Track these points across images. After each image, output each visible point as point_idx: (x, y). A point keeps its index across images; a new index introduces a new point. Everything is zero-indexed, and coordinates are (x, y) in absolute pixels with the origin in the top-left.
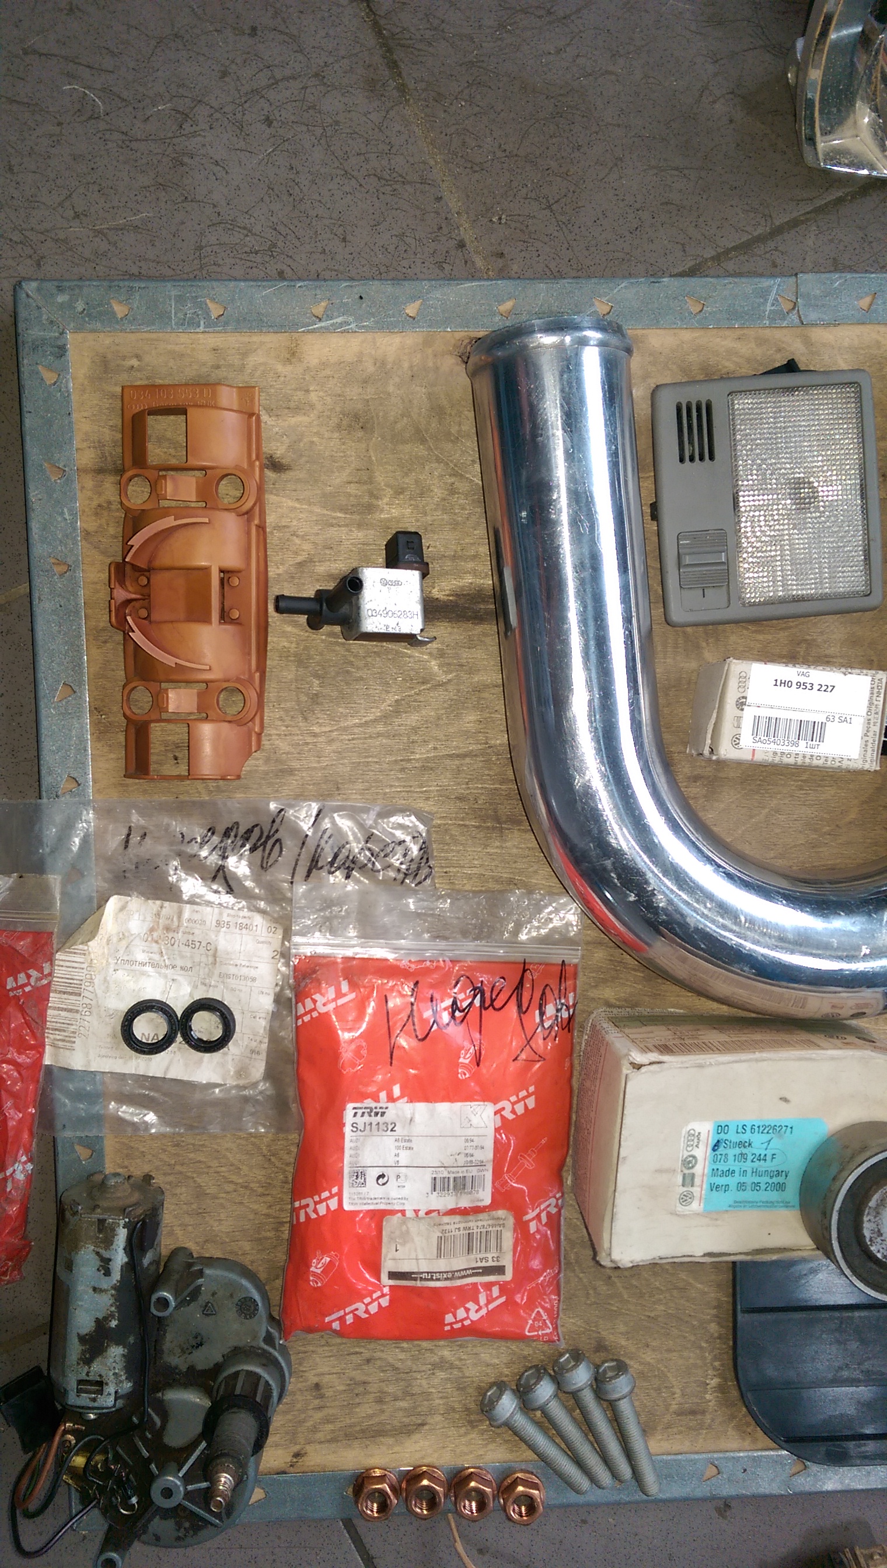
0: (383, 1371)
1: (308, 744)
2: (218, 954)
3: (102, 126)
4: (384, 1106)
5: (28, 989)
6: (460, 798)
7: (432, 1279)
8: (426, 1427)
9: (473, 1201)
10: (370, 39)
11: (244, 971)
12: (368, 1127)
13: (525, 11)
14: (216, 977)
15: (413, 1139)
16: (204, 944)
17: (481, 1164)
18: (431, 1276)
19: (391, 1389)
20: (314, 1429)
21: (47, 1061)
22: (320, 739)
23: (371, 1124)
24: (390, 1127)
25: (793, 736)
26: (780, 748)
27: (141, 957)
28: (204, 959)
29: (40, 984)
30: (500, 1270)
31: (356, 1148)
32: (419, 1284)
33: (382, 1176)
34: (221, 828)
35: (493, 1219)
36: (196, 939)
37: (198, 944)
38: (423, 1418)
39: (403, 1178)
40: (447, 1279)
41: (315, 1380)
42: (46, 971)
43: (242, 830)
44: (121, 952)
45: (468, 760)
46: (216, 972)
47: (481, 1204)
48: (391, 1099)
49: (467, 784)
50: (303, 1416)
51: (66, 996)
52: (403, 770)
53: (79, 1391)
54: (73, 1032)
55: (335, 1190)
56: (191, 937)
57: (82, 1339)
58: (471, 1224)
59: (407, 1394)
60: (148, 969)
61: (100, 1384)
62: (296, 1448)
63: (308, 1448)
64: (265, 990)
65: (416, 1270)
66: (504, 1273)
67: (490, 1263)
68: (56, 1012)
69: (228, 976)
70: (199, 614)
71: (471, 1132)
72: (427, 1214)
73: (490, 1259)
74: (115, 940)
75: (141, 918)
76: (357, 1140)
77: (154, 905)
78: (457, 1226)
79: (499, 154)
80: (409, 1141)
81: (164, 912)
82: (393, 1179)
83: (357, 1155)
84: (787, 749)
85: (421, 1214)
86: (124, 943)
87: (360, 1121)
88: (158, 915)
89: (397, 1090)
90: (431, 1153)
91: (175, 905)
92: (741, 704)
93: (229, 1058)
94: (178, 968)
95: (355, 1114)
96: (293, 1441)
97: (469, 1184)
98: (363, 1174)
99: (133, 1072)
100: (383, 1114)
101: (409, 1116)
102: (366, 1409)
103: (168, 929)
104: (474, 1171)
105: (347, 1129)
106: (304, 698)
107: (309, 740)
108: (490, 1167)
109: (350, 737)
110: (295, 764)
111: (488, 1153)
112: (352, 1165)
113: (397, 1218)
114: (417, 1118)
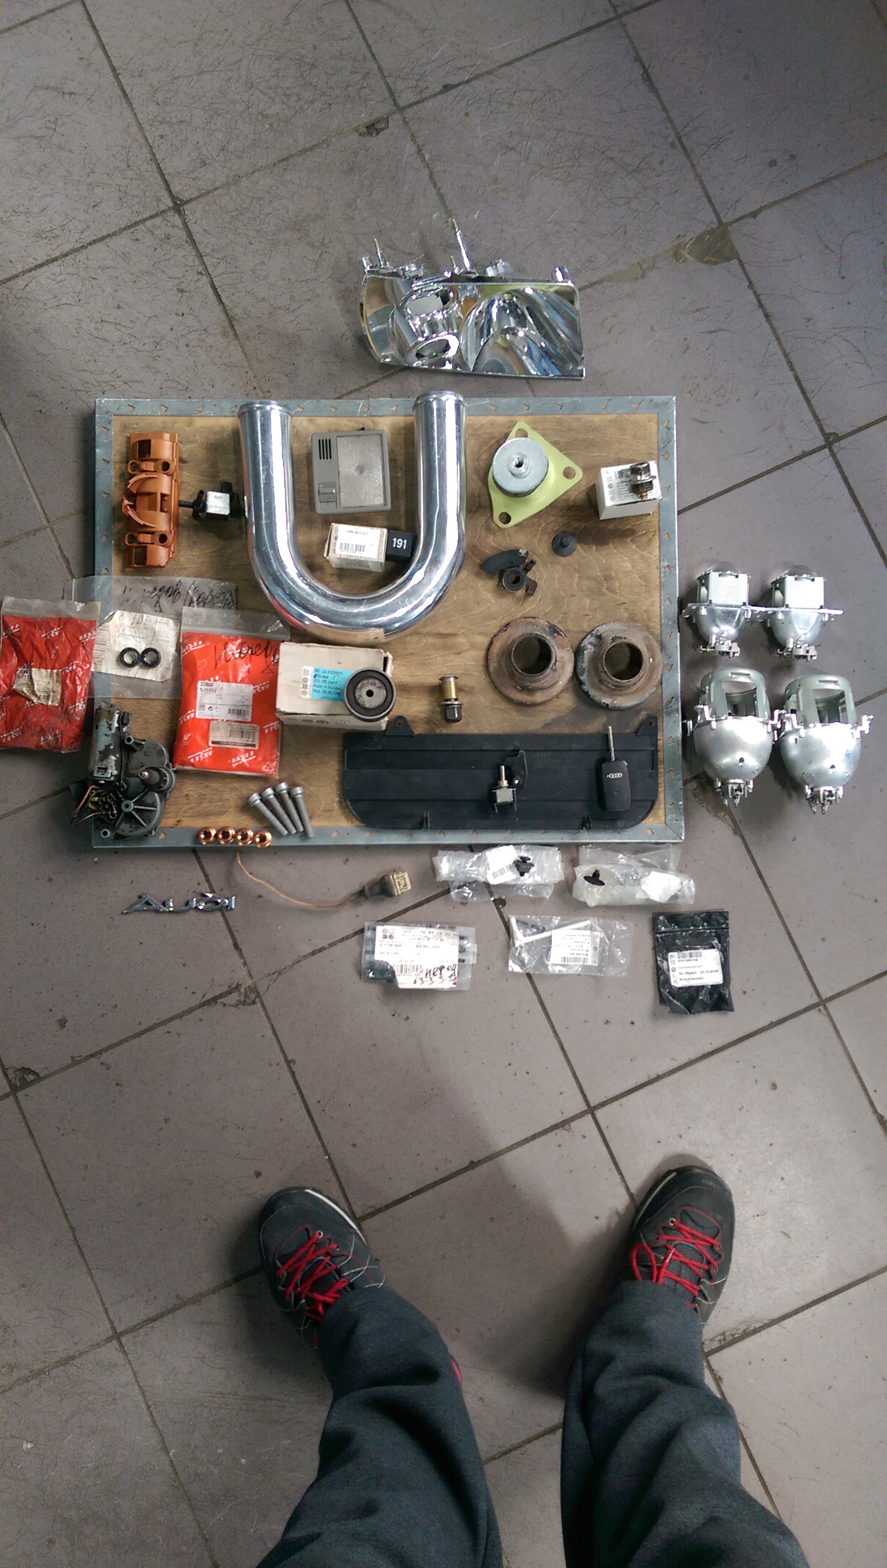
0: (212, 791)
2: (155, 632)
3: (128, 346)
4: (212, 682)
5: (87, 640)
7: (228, 745)
8: (226, 813)
9: (243, 719)
10: (223, 317)
11: (165, 638)
12: (206, 690)
13: (279, 308)
14: (154, 640)
15: (223, 695)
16: (151, 628)
17: (248, 706)
18: (227, 743)
19: (214, 797)
20: (185, 812)
21: (92, 670)
24: (214, 690)
25: (354, 550)
26: (349, 554)
27: (129, 633)
28: (149, 635)
29: (91, 638)
30: (254, 746)
31: (201, 697)
32: (223, 746)
33: (210, 707)
34: (158, 588)
35: (251, 727)
36: (148, 626)
37: (149, 628)
38: (226, 809)
39: (218, 709)
40: (233, 745)
41: (187, 793)
42: (94, 634)
43: (166, 589)
44: (120, 630)
46: (154, 638)
47: (246, 721)
48: (215, 680)
50: (181, 806)
51: (100, 644)
53: (98, 772)
54: (101, 659)
55: (193, 710)
56: (146, 625)
57: (100, 752)
58: (243, 727)
59: (220, 800)
60: (130, 637)
61: (106, 769)
62: (178, 819)
63: (183, 819)
64: (172, 647)
65: (222, 741)
67: (250, 743)
68: (97, 650)
69: (158, 640)
70: (152, 507)
71: (244, 694)
72: (226, 721)
73: (250, 741)
74: (118, 626)
75: (127, 619)
76: (202, 694)
77: (132, 614)
78: (238, 727)
79: (269, 357)
80: (221, 696)
81: (136, 617)
82: (214, 709)
83: (201, 700)
84: (352, 554)
85: (224, 721)
86: (122, 628)
87: (204, 688)
88: (134, 618)
89: (217, 678)
90: (229, 701)
91: (141, 614)
92: (336, 538)
93: (159, 672)
94: (140, 636)
95: (201, 685)
96: (177, 815)
97: (243, 712)
98: (203, 706)
99: (122, 674)
100: (211, 685)
101: (221, 687)
102: (205, 805)
103: (138, 623)
104: (244, 708)
105: (198, 690)
108: (251, 707)
110: (186, 566)
111: (250, 703)
112: (200, 702)
113: (215, 722)
114: (224, 688)
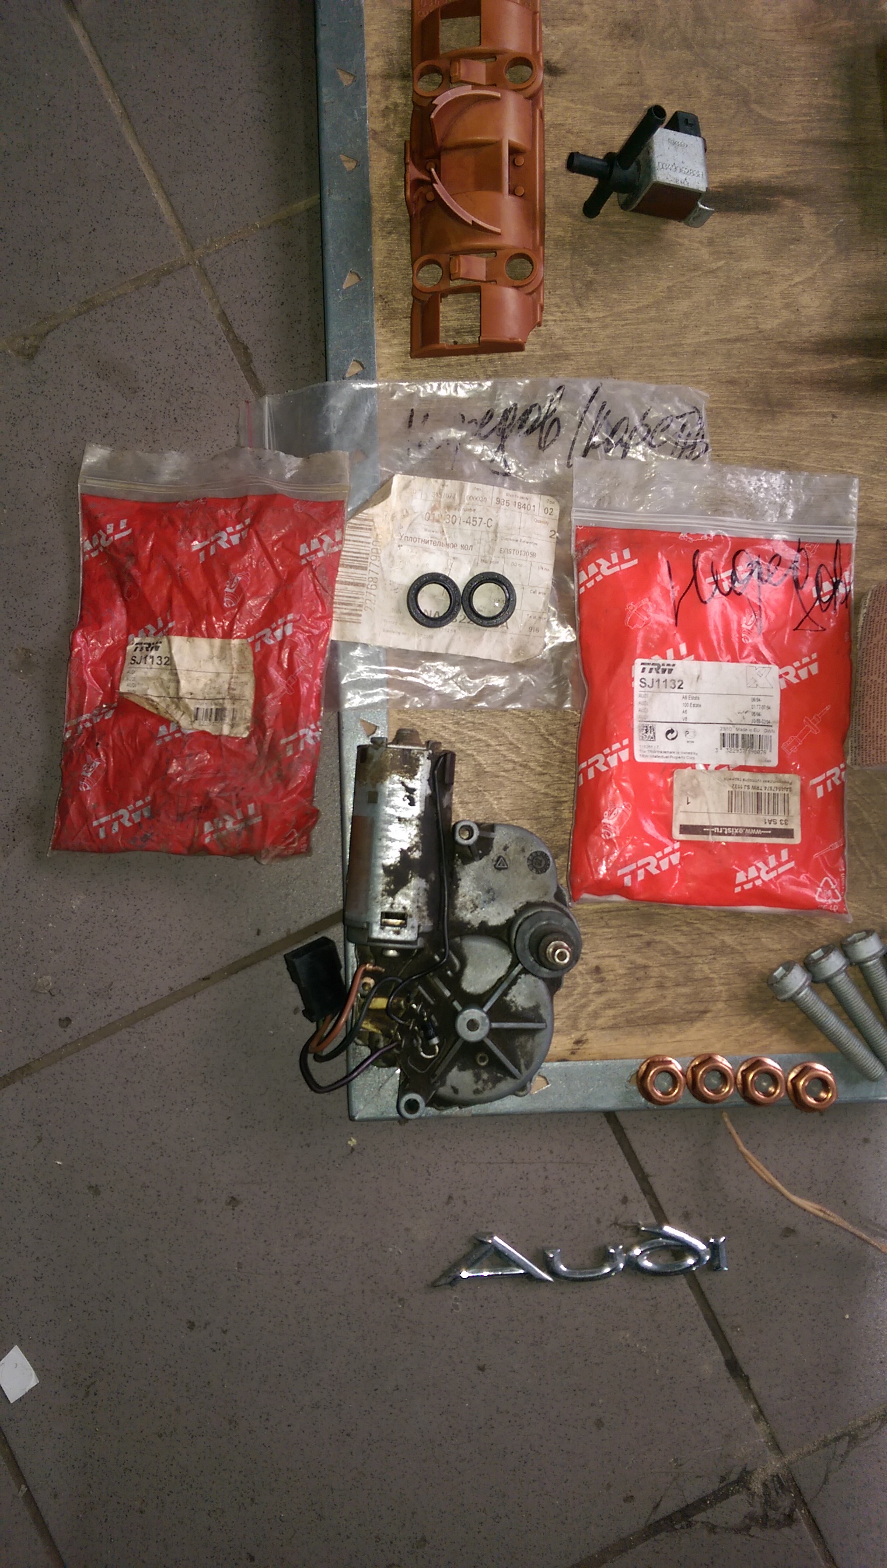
0: (663, 955)
1: (582, 329)
2: (499, 530)
4: (671, 662)
6: (732, 382)
7: (723, 834)
8: (708, 1015)
9: (760, 761)
11: (524, 547)
12: (656, 684)
14: (496, 553)
15: (701, 696)
16: (485, 520)
17: (768, 725)
18: (723, 831)
19: (671, 974)
20: (595, 1015)
21: (333, 636)
22: (595, 325)
23: (658, 681)
24: (678, 685)
27: (424, 535)
28: (485, 536)
29: (331, 551)
30: (788, 833)
31: (645, 703)
32: (710, 838)
33: (671, 731)
34: (499, 412)
35: (780, 781)
36: (477, 516)
37: (479, 521)
38: (705, 1004)
39: (691, 734)
40: (738, 835)
41: (595, 962)
42: (338, 539)
43: (519, 414)
44: (405, 528)
45: (739, 345)
46: (497, 549)
47: (768, 765)
48: (678, 656)
49: (738, 367)
50: (583, 1001)
51: (352, 570)
52: (675, 354)
53: (383, 925)
54: (360, 606)
55: (626, 742)
56: (472, 514)
57: (387, 869)
58: (760, 784)
59: (688, 980)
60: (431, 547)
61: (403, 917)
62: (577, 1035)
63: (590, 1035)
64: (544, 566)
65: (707, 824)
66: (792, 837)
67: (778, 826)
68: (343, 586)
69: (509, 551)
70: (490, 182)
71: (758, 692)
72: (716, 769)
73: (779, 822)
74: (399, 516)
75: (424, 497)
76: (645, 696)
77: (435, 483)
78: (746, 783)
80: (697, 698)
81: (446, 491)
82: (681, 736)
83: (645, 710)
85: (712, 768)
86: (408, 520)
87: (649, 677)
88: (440, 493)
90: (721, 711)
91: (456, 483)
93: (508, 637)
94: (459, 547)
95: (643, 670)
96: (575, 1027)
97: (756, 744)
98: (652, 729)
99: (416, 649)
100: (670, 671)
101: (696, 674)
102: (647, 994)
103: (449, 507)
104: (761, 731)
105: (636, 684)
106: (578, 285)
107: (584, 325)
108: (776, 728)
109: (623, 323)
110: (570, 349)
111: (773, 714)
112: (642, 719)
113: (687, 771)
114: (704, 676)
